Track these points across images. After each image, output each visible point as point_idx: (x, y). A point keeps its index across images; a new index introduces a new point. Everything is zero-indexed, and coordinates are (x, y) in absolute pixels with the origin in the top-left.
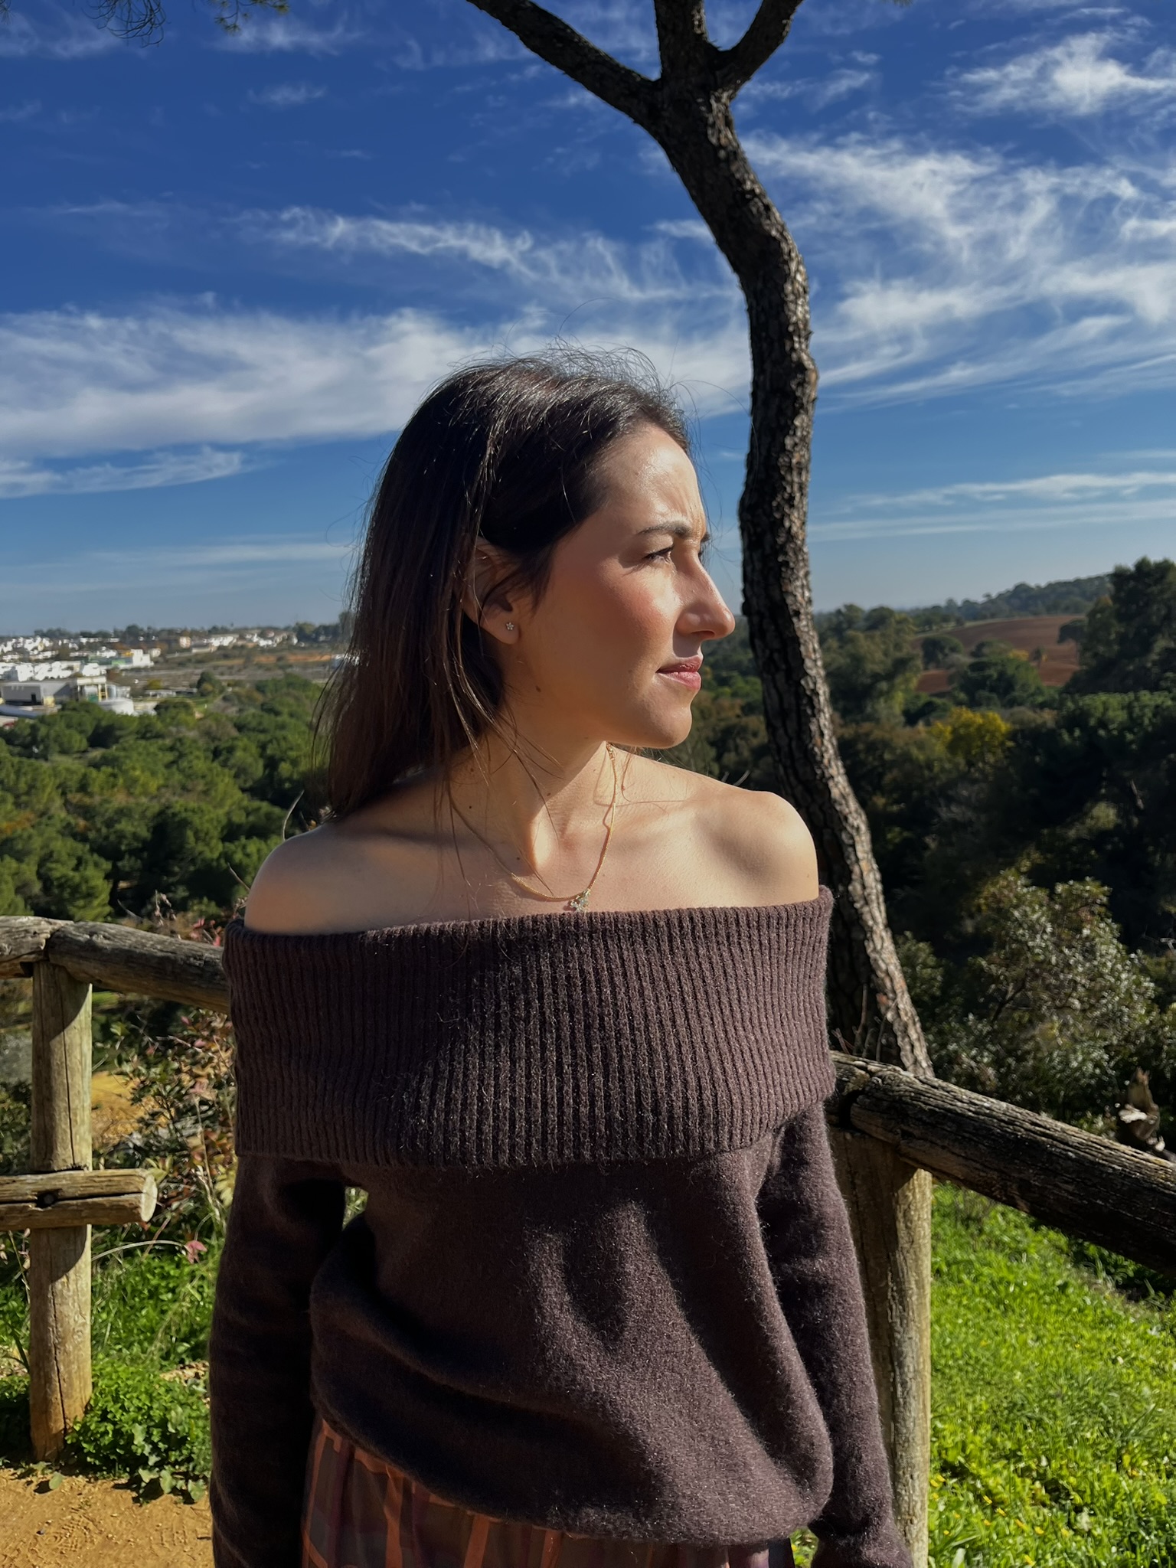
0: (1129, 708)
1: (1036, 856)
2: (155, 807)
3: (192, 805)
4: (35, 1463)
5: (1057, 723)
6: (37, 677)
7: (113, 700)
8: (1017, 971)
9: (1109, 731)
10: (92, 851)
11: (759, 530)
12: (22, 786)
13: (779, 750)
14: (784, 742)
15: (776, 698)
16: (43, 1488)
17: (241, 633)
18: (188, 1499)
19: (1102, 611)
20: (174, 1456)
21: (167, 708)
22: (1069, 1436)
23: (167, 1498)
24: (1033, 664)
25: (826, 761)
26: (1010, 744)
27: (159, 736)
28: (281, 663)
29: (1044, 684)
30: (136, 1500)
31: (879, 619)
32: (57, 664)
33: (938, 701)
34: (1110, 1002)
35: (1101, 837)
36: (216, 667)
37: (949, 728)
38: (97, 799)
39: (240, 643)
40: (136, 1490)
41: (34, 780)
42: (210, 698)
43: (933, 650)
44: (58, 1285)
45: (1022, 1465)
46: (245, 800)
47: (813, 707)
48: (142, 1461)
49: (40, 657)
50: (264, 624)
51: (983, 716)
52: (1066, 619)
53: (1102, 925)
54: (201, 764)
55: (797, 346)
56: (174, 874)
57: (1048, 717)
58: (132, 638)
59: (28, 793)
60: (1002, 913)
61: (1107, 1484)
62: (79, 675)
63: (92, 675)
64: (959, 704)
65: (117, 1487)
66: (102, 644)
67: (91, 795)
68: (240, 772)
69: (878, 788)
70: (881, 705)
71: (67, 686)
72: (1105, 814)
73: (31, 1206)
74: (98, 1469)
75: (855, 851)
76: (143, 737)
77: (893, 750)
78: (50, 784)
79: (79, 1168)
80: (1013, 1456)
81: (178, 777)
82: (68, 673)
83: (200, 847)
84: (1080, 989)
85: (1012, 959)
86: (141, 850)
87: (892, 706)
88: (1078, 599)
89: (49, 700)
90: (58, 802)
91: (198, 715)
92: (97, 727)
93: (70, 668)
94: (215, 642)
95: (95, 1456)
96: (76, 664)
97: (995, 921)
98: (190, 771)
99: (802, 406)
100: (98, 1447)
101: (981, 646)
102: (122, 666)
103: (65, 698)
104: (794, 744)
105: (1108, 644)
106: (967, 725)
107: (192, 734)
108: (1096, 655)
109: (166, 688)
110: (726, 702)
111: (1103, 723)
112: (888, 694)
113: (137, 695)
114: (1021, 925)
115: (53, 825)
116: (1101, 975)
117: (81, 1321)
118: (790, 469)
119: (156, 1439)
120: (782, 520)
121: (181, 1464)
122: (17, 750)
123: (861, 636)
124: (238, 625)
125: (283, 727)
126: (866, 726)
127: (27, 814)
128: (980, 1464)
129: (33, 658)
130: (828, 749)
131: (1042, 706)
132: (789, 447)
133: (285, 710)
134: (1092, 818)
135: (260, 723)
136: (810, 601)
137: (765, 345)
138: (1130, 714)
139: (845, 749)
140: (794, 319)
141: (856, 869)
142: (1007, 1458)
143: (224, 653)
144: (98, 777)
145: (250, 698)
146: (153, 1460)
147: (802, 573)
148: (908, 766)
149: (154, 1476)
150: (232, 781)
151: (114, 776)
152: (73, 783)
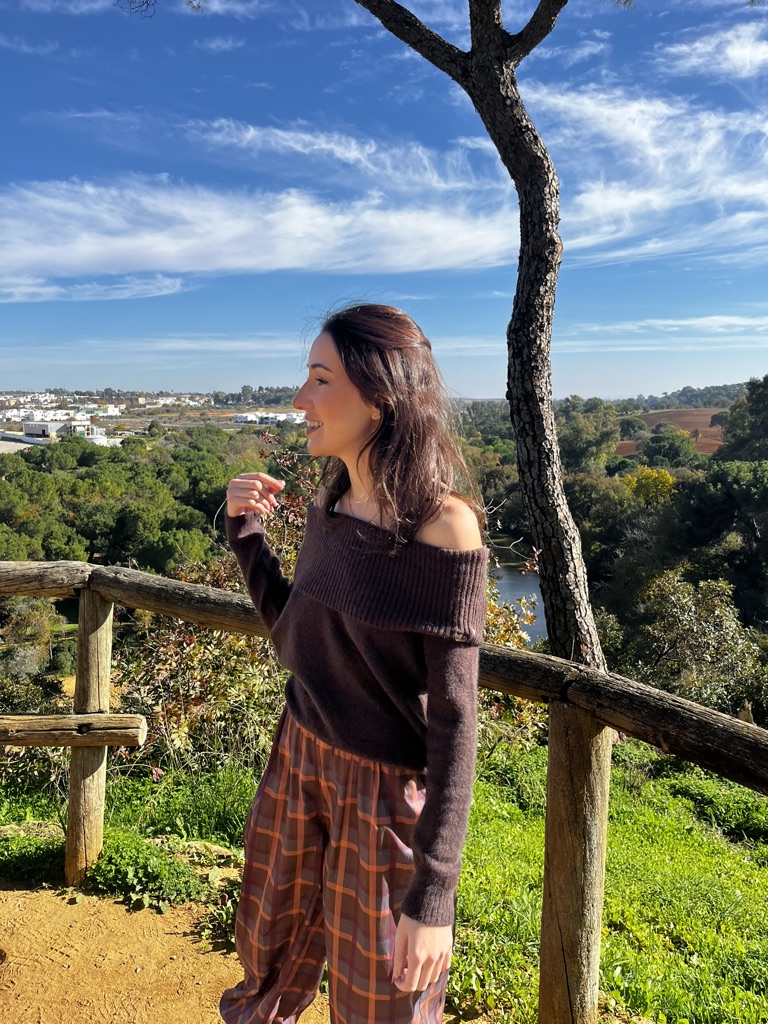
0: (755, 471)
1: (688, 566)
2: (119, 506)
3: (142, 506)
4: (68, 887)
5: (706, 479)
6: (46, 419)
7: (93, 437)
8: (672, 635)
9: (740, 486)
10: (77, 532)
11: (520, 345)
12: (35, 489)
13: (526, 487)
14: (529, 481)
15: (526, 453)
16: (72, 902)
17: (178, 397)
18: (159, 911)
19: (740, 407)
20: (151, 886)
21: (129, 443)
22: (688, 912)
23: (146, 910)
24: (693, 440)
25: (555, 495)
26: (674, 491)
27: (122, 461)
28: (203, 417)
29: (699, 453)
30: (128, 911)
31: (593, 406)
32: (59, 411)
33: (629, 461)
34: (730, 658)
35: (731, 555)
36: (161, 418)
37: (636, 479)
38: (82, 499)
39: (177, 403)
40: (128, 905)
41: (42, 485)
42: (156, 438)
43: (627, 427)
44: (87, 781)
45: (658, 927)
46: (177, 505)
47: (549, 460)
48: (132, 888)
49: (49, 406)
50: (193, 392)
51: (658, 472)
52: (716, 411)
53: (728, 609)
54: (149, 480)
55: (550, 228)
56: (130, 550)
57: (700, 475)
58: (109, 396)
59: (37, 494)
60: (663, 597)
61: (710, 940)
62: (73, 419)
63: (81, 420)
64: (643, 464)
65: (116, 903)
66: (89, 399)
67: (78, 496)
68: (174, 487)
69: (586, 515)
70: (592, 462)
71: (66, 425)
72: (734, 540)
73: (75, 733)
74: (106, 892)
75: (571, 553)
76: (113, 461)
77: (597, 492)
78: (53, 489)
79: (102, 712)
80: (654, 921)
81: (134, 487)
82: (67, 417)
83: (147, 533)
84: (711, 648)
85: (669, 628)
86: (109, 534)
87: (598, 463)
88: (726, 398)
89: (53, 434)
90: (57, 500)
91: (148, 449)
92: (84, 453)
93: (68, 414)
94: (162, 402)
95: (104, 884)
96: (72, 412)
97: (660, 603)
98: (142, 485)
99: (552, 267)
100: (106, 879)
101: (659, 426)
102: (101, 414)
103: (63, 433)
104: (536, 483)
105: (744, 429)
106: (647, 478)
107: (144, 461)
108: (734, 436)
109: (128, 430)
110: (490, 455)
111: (737, 481)
112: (596, 455)
113: (110, 434)
114: (675, 606)
115: (53, 515)
116: (725, 641)
117: (99, 803)
118: (542, 307)
119: (140, 875)
120: (535, 339)
121: (155, 891)
122: (32, 465)
123: (581, 416)
124: (176, 391)
125: (203, 458)
126: (581, 475)
127: (36, 506)
128: (633, 924)
129: (44, 406)
130: (557, 488)
131: (697, 467)
132: (542, 293)
133: (205, 448)
134: (726, 542)
135: (188, 455)
136: (550, 392)
137: (530, 227)
138: (755, 475)
139: (568, 489)
140: (549, 210)
141: (572, 565)
142: (649, 922)
143: (167, 409)
144: (83, 486)
145: (182, 439)
146: (138, 888)
147: (546, 374)
148: (606, 503)
149: (139, 897)
150: (169, 492)
151: (94, 485)
152: (67, 489)
